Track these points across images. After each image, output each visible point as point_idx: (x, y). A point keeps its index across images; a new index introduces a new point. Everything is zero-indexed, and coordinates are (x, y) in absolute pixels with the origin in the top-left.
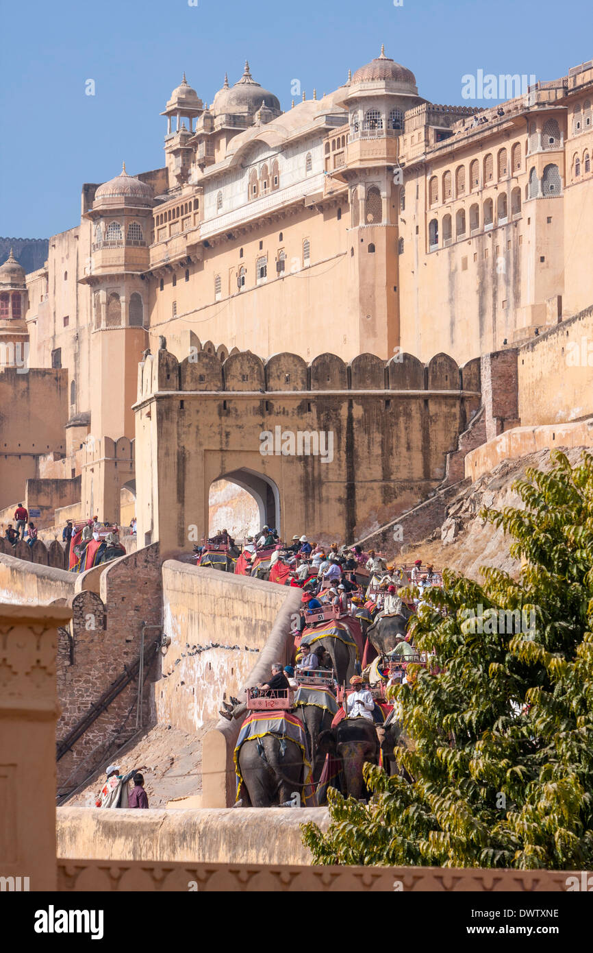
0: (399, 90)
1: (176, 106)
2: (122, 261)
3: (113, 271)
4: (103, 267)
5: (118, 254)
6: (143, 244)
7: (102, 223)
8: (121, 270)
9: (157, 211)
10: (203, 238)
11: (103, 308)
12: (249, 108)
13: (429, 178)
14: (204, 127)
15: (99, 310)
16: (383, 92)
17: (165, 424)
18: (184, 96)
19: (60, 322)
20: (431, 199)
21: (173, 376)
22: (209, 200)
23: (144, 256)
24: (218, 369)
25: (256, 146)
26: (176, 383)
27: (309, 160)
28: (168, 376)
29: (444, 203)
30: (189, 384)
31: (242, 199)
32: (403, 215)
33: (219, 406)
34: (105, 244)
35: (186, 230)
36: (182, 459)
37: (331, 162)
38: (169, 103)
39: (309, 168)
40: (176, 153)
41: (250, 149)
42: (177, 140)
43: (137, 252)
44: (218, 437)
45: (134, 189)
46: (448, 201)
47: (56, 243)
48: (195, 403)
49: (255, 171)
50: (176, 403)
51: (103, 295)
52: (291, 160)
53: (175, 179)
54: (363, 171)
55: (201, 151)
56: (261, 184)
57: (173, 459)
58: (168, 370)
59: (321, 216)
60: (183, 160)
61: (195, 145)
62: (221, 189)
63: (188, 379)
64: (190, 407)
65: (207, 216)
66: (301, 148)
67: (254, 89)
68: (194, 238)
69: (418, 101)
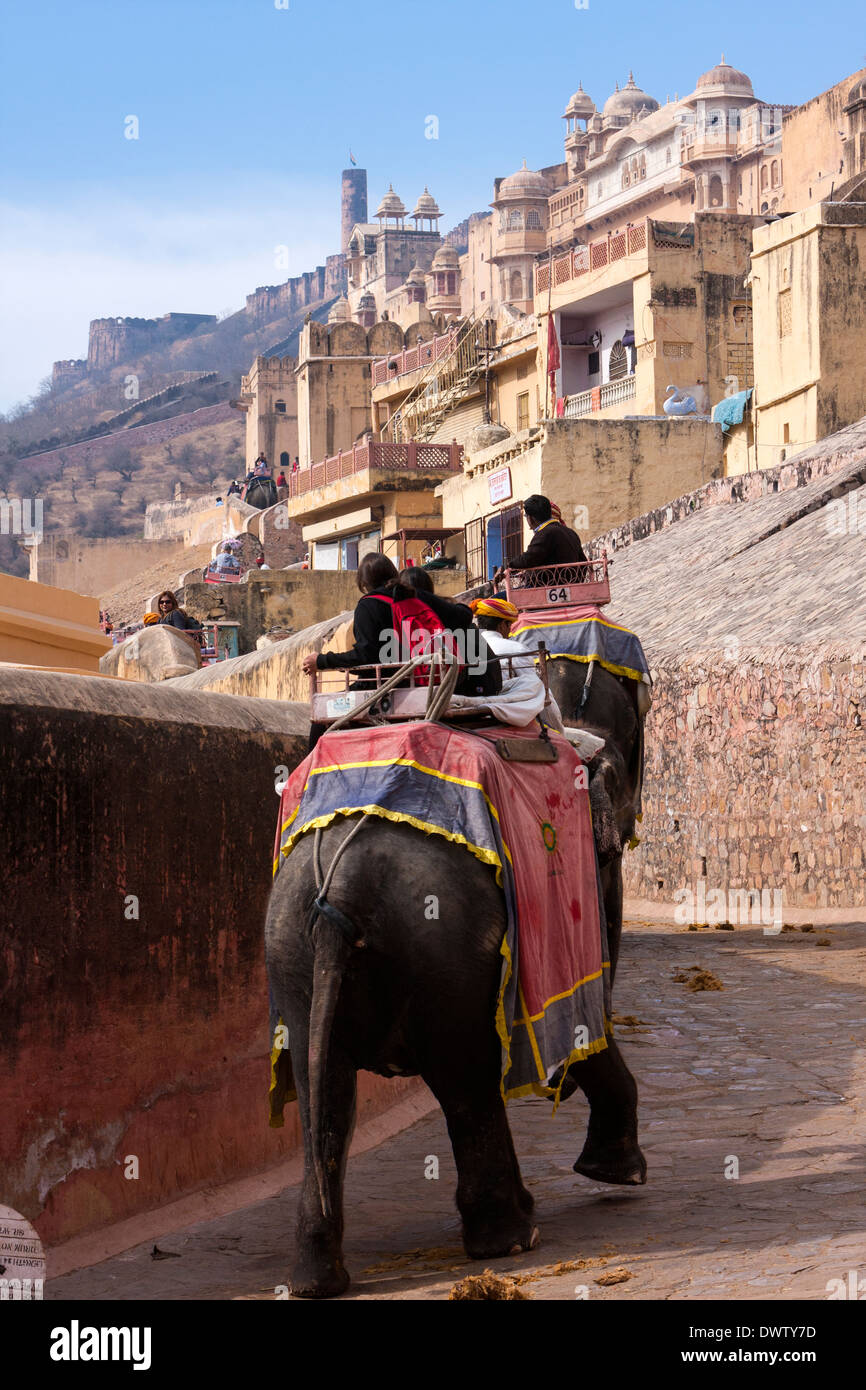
0: (737, 92)
1: (573, 110)
2: (522, 244)
3: (515, 252)
4: (506, 249)
5: (519, 237)
6: (541, 228)
7: (506, 212)
8: (522, 251)
9: (552, 199)
10: (588, 222)
11: (508, 284)
12: (632, 111)
13: (760, 167)
14: (594, 128)
15: (504, 286)
16: (723, 94)
17: (316, 386)
18: (579, 102)
19: (478, 296)
20: (763, 185)
21: (323, 344)
22: (592, 190)
23: (541, 238)
24: (363, 337)
25: (627, 143)
26: (325, 350)
27: (669, 154)
28: (319, 344)
29: (772, 188)
30: (337, 350)
31: (617, 188)
32: (741, 199)
33: (364, 369)
34: (509, 229)
35: (574, 216)
36: (331, 416)
37: (686, 154)
38: (568, 108)
39: (669, 160)
40: (572, 150)
41: (623, 145)
42: (573, 139)
43: (534, 235)
44: (363, 396)
45: (532, 182)
46: (775, 186)
47: (475, 229)
48: (342, 367)
49: (627, 164)
50: (326, 368)
51: (507, 274)
52: (655, 154)
53: (573, 172)
54: (706, 162)
55: (592, 146)
56: (632, 175)
57: (323, 416)
58: (318, 338)
59: (679, 201)
60: (579, 156)
61: (587, 142)
62: (601, 180)
63: (336, 345)
64: (339, 370)
65: (590, 205)
66: (662, 144)
67: (636, 95)
68: (580, 223)
69: (752, 101)
